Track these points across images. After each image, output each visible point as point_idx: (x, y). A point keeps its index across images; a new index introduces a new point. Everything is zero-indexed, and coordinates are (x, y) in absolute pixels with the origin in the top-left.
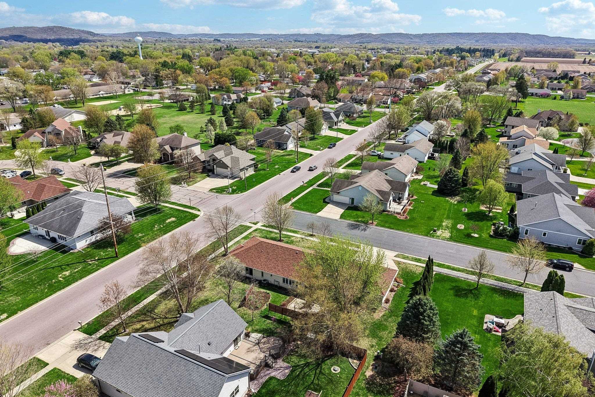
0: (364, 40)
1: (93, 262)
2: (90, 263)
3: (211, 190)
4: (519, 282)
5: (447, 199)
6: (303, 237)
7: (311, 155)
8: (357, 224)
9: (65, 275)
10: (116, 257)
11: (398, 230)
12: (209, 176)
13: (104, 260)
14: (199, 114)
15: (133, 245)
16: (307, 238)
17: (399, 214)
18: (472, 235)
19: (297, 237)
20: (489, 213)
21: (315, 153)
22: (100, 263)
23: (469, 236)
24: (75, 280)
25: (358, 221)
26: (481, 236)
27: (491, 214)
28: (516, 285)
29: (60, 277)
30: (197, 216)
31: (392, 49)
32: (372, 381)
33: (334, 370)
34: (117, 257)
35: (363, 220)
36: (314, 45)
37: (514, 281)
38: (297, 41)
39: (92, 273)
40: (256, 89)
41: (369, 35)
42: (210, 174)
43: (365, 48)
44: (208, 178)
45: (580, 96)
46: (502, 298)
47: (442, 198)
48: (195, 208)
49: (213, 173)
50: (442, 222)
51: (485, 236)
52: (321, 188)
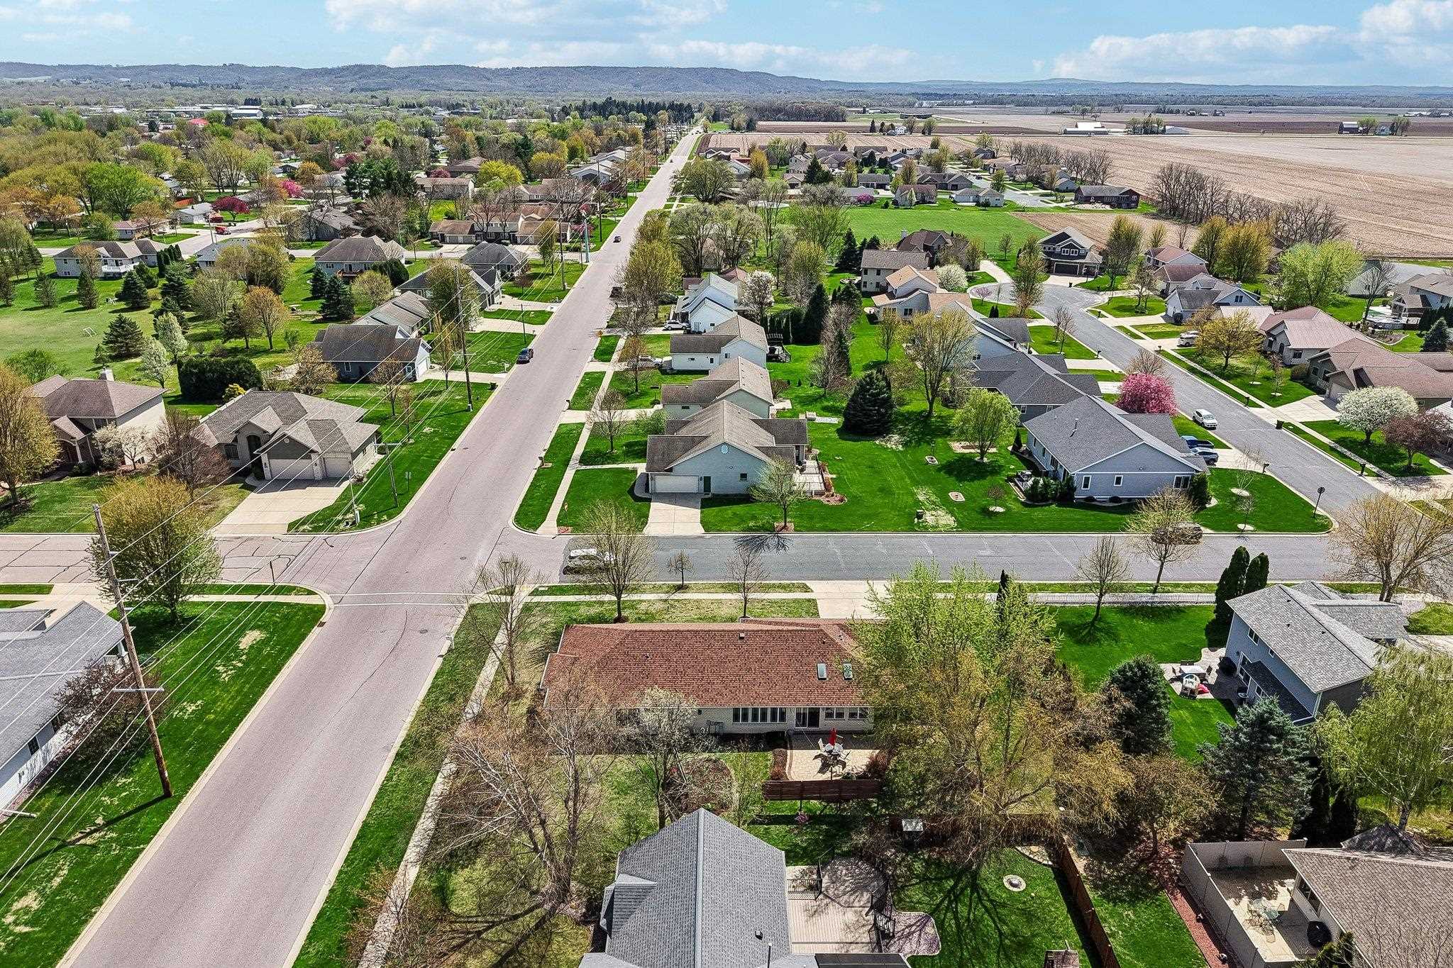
0: (372, 82)
1: (97, 835)
2: (89, 841)
3: (293, 527)
4: (1148, 585)
5: (877, 442)
6: (664, 596)
7: (493, 387)
8: (754, 538)
9: (27, 910)
10: (167, 797)
11: (850, 530)
12: (252, 488)
13: (132, 817)
14: (41, 312)
15: (190, 745)
16: (673, 597)
17: (820, 494)
18: (992, 509)
19: (649, 601)
20: (982, 458)
21: (500, 378)
22: (125, 830)
23: (986, 512)
24: (80, 916)
25: (750, 529)
26: (1008, 509)
27: (985, 460)
28: (1147, 591)
29: (16, 923)
30: (322, 609)
31: (458, 106)
32: (1101, 879)
33: (1011, 884)
34: (167, 794)
35: (760, 523)
36: (240, 96)
37: (1138, 585)
38: (178, 85)
39: (125, 870)
40: (173, 223)
41: (382, 71)
42: (249, 481)
43: (387, 103)
44: (253, 495)
45: (927, 199)
46: (1153, 625)
47: (867, 444)
48: (294, 588)
49: (260, 477)
50: (913, 494)
51: (1015, 507)
52: (596, 467)
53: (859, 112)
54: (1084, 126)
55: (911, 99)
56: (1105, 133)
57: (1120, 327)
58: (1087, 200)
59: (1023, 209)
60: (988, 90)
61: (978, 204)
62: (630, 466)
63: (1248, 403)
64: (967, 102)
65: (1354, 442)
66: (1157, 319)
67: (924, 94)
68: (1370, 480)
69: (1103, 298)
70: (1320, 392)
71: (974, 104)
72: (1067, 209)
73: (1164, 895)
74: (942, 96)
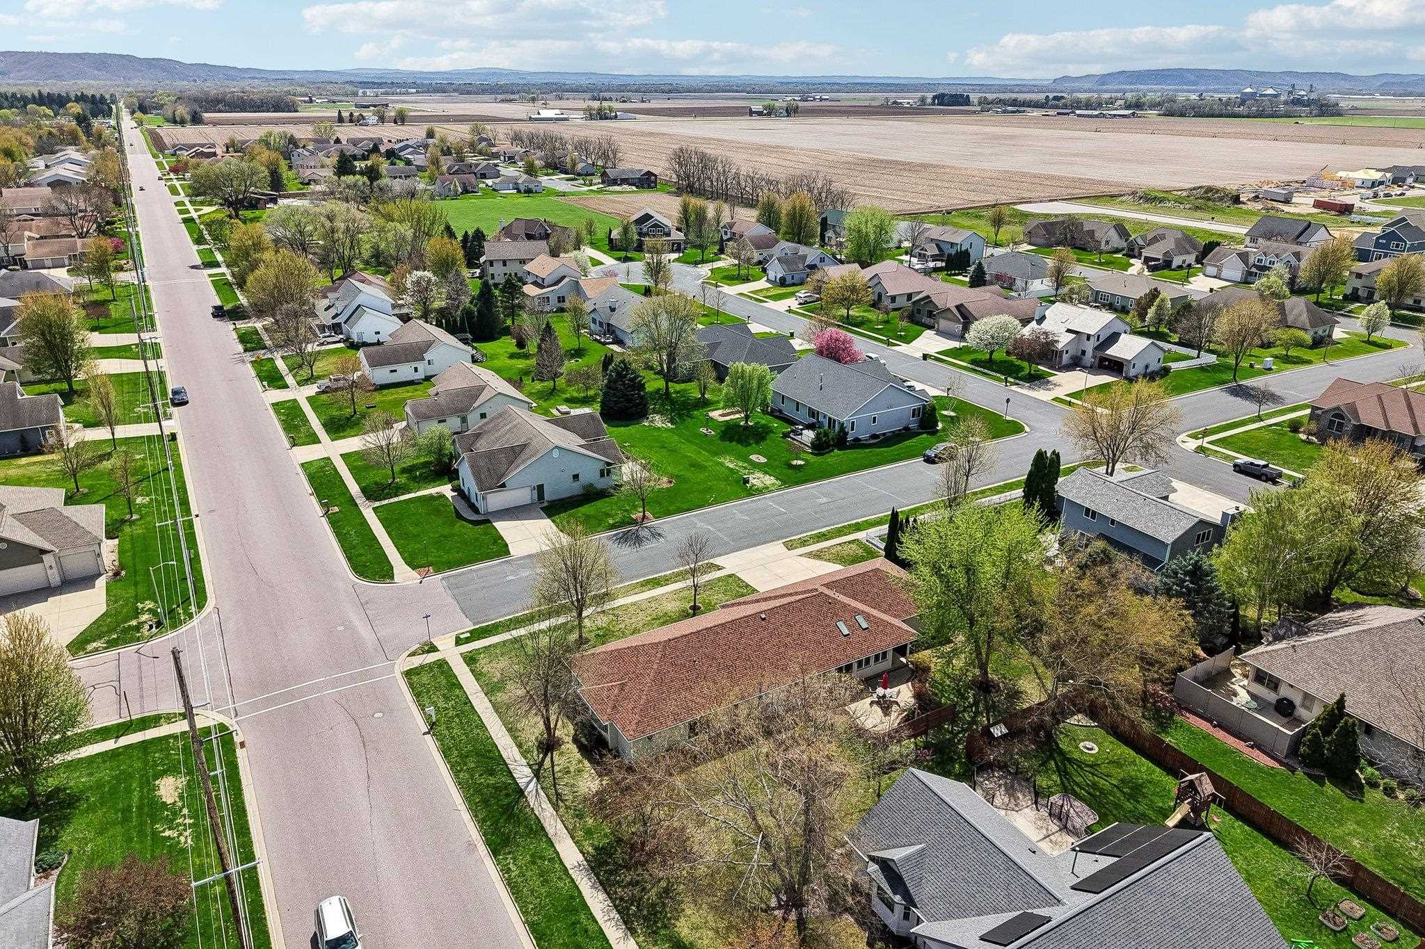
5: (645, 424)
7: (172, 436)
8: (625, 533)
11: (701, 506)
16: (607, 607)
20: (747, 422)
21: (170, 426)
23: (791, 467)
25: (615, 526)
26: (806, 461)
27: (750, 423)
30: (226, 729)
33: (1088, 749)
35: (618, 519)
45: (470, 189)
47: (638, 427)
48: (158, 717)
50: (722, 464)
51: (810, 457)
52: (392, 500)
53: (305, 102)
54: (546, 114)
55: (350, 88)
56: (566, 119)
57: (741, 294)
58: (614, 182)
59: (564, 194)
60: (420, 78)
61: (519, 191)
62: (433, 491)
63: (889, 344)
64: (410, 90)
65: (981, 361)
66: (762, 284)
67: (361, 83)
68: (1014, 388)
69: (705, 270)
70: (931, 327)
71: (417, 92)
72: (600, 191)
73: (1177, 718)
74: (380, 85)
